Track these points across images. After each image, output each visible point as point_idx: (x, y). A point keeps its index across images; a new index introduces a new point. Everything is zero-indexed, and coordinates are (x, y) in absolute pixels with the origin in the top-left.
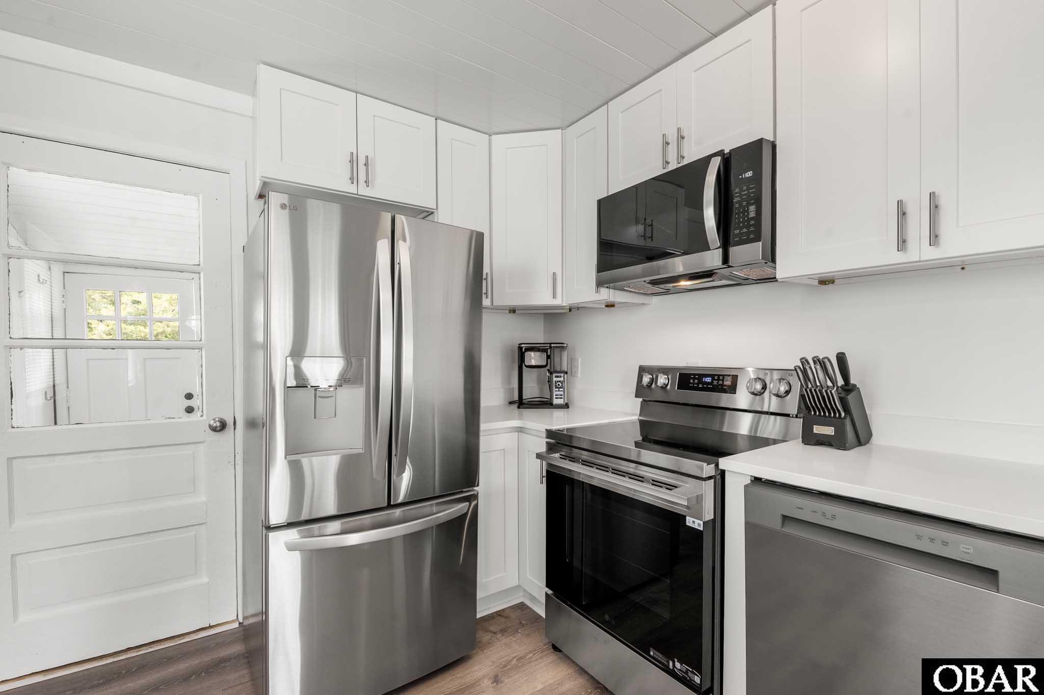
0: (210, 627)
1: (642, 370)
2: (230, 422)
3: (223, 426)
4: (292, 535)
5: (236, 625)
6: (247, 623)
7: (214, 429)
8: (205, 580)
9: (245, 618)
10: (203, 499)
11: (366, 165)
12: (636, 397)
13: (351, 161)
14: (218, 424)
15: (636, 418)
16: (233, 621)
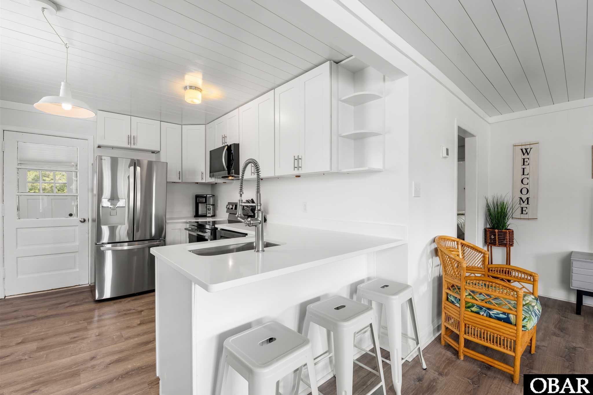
0: (79, 285)
1: (229, 203)
2: (87, 220)
3: (85, 221)
4: (109, 246)
5: (88, 285)
6: (91, 285)
7: (81, 222)
8: (78, 270)
9: (91, 283)
10: (77, 244)
11: (134, 138)
12: (227, 212)
13: (129, 137)
14: (83, 220)
15: (227, 219)
16: (88, 284)
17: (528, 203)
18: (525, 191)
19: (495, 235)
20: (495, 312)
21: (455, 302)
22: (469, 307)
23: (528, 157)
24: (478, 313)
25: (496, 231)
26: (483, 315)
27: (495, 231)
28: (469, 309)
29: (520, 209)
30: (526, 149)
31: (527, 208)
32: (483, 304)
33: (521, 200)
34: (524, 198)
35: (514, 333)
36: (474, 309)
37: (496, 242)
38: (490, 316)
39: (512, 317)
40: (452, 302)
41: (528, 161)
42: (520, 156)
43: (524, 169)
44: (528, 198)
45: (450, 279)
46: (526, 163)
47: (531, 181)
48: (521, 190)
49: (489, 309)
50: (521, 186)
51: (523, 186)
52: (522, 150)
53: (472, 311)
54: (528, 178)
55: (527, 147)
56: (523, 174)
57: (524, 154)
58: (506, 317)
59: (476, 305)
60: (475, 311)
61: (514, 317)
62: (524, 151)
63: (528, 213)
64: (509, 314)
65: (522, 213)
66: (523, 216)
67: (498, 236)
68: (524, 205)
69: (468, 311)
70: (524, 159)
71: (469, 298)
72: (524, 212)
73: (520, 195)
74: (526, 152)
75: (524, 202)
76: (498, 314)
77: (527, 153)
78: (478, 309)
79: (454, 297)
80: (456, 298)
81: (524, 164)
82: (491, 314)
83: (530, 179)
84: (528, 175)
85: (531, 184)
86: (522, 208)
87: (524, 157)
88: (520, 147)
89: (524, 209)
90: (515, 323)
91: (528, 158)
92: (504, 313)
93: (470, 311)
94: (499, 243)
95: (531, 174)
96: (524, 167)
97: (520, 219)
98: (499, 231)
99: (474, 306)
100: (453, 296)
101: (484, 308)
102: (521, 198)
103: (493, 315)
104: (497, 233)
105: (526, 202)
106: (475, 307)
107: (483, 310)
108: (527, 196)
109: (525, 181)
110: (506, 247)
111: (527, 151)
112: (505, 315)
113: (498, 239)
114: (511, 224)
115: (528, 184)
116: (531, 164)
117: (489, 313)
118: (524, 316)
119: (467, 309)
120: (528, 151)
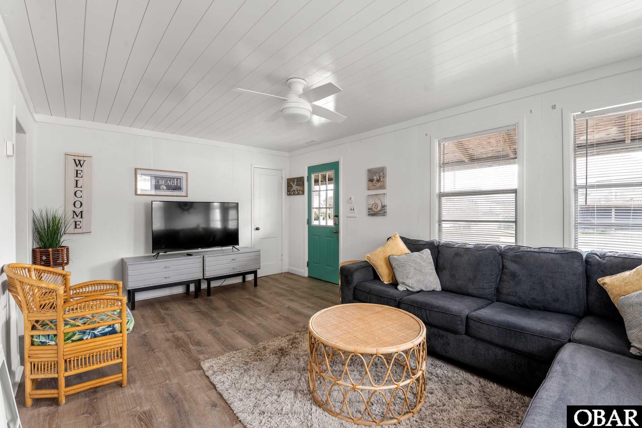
17: (81, 217)
18: (78, 204)
19: (49, 255)
20: (100, 329)
21: (47, 341)
22: (68, 339)
23: (81, 169)
24: (81, 339)
25: (50, 250)
26: (87, 339)
27: (48, 251)
28: (70, 341)
29: (73, 225)
30: (79, 160)
31: (80, 221)
32: (87, 327)
33: (74, 214)
34: (78, 211)
35: (120, 340)
36: (75, 338)
37: (50, 263)
38: (95, 336)
39: (117, 327)
40: (43, 344)
41: (82, 174)
42: (72, 167)
43: (77, 181)
44: (81, 212)
45: (39, 315)
46: (79, 175)
47: (85, 194)
48: (75, 202)
49: (94, 329)
50: (74, 199)
51: (76, 199)
52: (75, 160)
53: (73, 341)
54: (81, 191)
55: (80, 158)
56: (77, 186)
57: (77, 166)
58: (112, 328)
59: (77, 332)
60: (77, 339)
61: (118, 326)
62: (78, 162)
63: (82, 227)
64: (114, 324)
65: (76, 227)
66: (76, 231)
67: (53, 255)
68: (78, 219)
69: (68, 343)
70: (77, 171)
71: (68, 327)
72: (78, 226)
73: (73, 208)
74: (78, 163)
75: (77, 216)
76: (103, 329)
77: (81, 165)
78: (81, 335)
79: (44, 337)
80: (49, 335)
81: (77, 176)
82: (96, 333)
83: (84, 191)
84: (81, 187)
85: (84, 197)
86: (76, 222)
87: (77, 168)
88: (73, 157)
89: (78, 223)
90: (120, 331)
91: (82, 171)
92: (109, 326)
93: (71, 341)
94: (53, 263)
95: (84, 187)
96: (77, 179)
97: (74, 233)
98: (53, 250)
99: (76, 333)
100: (42, 335)
101: (88, 331)
102: (74, 212)
103: (98, 333)
104: (51, 253)
105: (80, 216)
106: (76, 335)
107: (87, 333)
108: (81, 209)
109: (79, 194)
110: (63, 266)
111: (80, 163)
112: (111, 327)
113: (53, 259)
114: (65, 240)
115: (81, 197)
116: (84, 177)
117: (94, 333)
118: (127, 321)
119: (66, 342)
120: (82, 162)
